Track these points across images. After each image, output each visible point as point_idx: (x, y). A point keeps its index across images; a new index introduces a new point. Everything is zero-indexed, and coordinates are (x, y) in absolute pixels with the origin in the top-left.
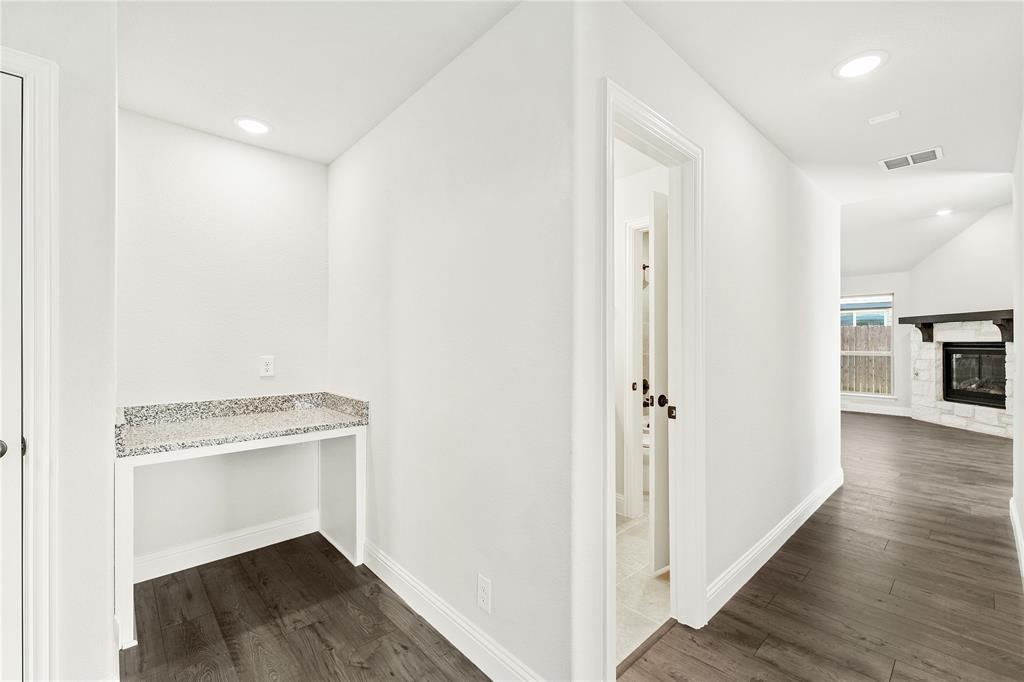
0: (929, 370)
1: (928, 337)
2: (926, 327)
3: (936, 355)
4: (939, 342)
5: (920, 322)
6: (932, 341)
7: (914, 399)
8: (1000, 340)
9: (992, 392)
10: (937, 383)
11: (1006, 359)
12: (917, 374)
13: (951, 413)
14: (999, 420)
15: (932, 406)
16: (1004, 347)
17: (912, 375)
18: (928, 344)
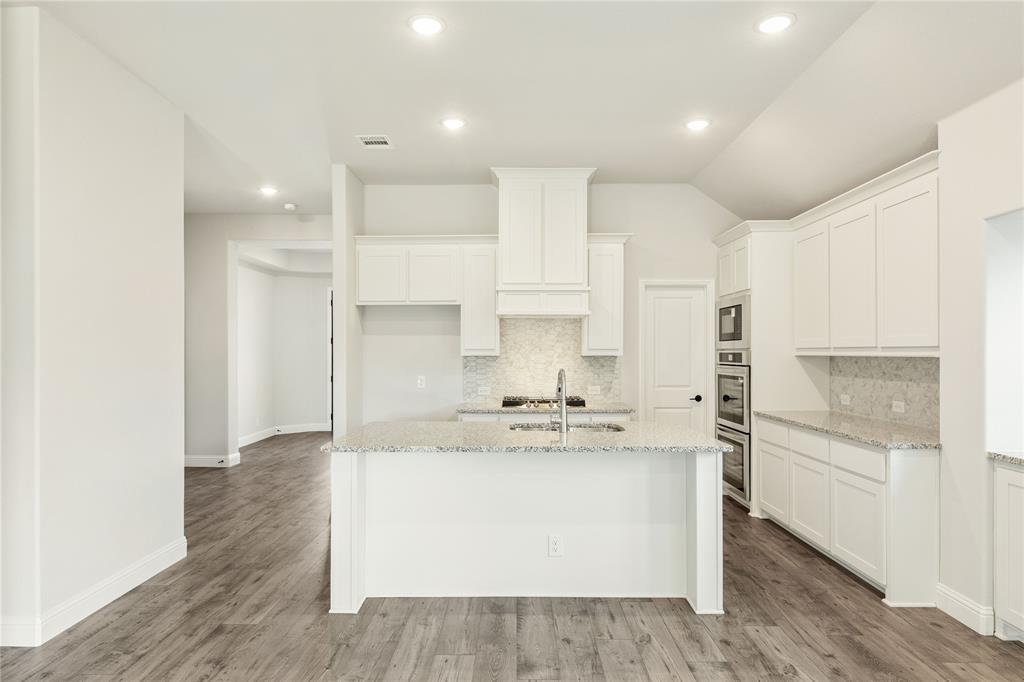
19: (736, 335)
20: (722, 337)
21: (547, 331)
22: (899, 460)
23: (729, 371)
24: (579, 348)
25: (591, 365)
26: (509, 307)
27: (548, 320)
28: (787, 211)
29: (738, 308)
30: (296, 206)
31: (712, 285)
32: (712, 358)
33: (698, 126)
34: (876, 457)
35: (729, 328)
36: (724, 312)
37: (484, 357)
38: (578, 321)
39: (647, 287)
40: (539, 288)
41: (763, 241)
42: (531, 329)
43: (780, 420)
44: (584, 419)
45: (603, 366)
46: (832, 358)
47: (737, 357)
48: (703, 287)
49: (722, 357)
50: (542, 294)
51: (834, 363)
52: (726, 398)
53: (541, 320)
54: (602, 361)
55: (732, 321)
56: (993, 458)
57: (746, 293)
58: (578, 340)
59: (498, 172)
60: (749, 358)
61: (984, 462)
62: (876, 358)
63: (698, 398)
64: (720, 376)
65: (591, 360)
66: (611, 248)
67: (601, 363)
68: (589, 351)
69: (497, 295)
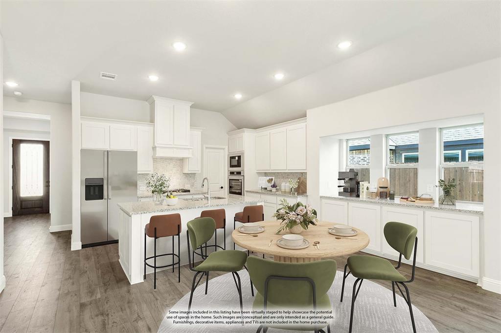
19: (239, 165)
20: (232, 166)
21: (169, 164)
23: (234, 178)
24: (182, 170)
25: (187, 177)
26: (160, 153)
27: (171, 159)
28: (256, 127)
29: (239, 157)
30: (22, 93)
31: (226, 149)
32: (226, 173)
33: (238, 96)
36: (232, 158)
37: (142, 174)
38: (182, 160)
39: (206, 148)
40: (172, 146)
42: (163, 162)
43: (257, 192)
44: (190, 197)
45: (191, 177)
47: (239, 173)
48: (224, 149)
49: (232, 173)
50: (175, 149)
53: (167, 159)
54: (190, 175)
55: (236, 162)
56: (321, 197)
57: (243, 153)
58: (182, 167)
59: (156, 98)
60: (244, 173)
61: (319, 198)
62: (281, 173)
63: (222, 188)
64: (230, 180)
65: (187, 175)
66: (198, 133)
67: (190, 176)
68: (186, 171)
69: (154, 148)
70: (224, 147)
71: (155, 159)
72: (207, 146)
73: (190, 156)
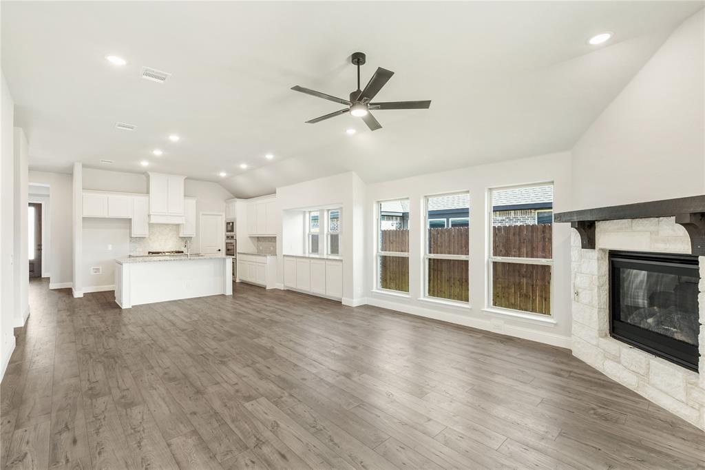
0: (592, 290)
1: (589, 243)
2: (586, 228)
3: (599, 268)
4: (603, 250)
5: (576, 219)
6: (594, 248)
7: (575, 327)
8: (689, 252)
9: (679, 336)
10: (600, 310)
11: (700, 287)
12: (577, 293)
13: (617, 359)
14: (688, 394)
15: (595, 343)
16: (697, 263)
17: (573, 295)
18: (589, 253)
19: (232, 230)
20: (228, 231)
21: (165, 229)
22: (269, 258)
23: (229, 241)
24: (178, 234)
25: (183, 240)
26: (154, 220)
29: (233, 223)
31: (224, 216)
32: (224, 237)
34: (264, 258)
35: (229, 229)
36: (228, 223)
37: (143, 237)
38: (178, 225)
40: (166, 214)
41: (240, 204)
42: (159, 228)
43: (244, 254)
46: (258, 237)
47: (232, 237)
48: (221, 216)
49: (228, 237)
51: (259, 239)
52: (228, 250)
54: (187, 238)
55: (230, 227)
56: (284, 256)
57: (235, 219)
58: (178, 232)
59: (151, 174)
60: (236, 237)
62: (267, 237)
63: (219, 250)
64: (227, 243)
65: (182, 238)
66: (192, 203)
67: (186, 240)
68: (181, 236)
69: (149, 216)
70: (221, 213)
71: (151, 225)
72: (204, 213)
73: (184, 222)
